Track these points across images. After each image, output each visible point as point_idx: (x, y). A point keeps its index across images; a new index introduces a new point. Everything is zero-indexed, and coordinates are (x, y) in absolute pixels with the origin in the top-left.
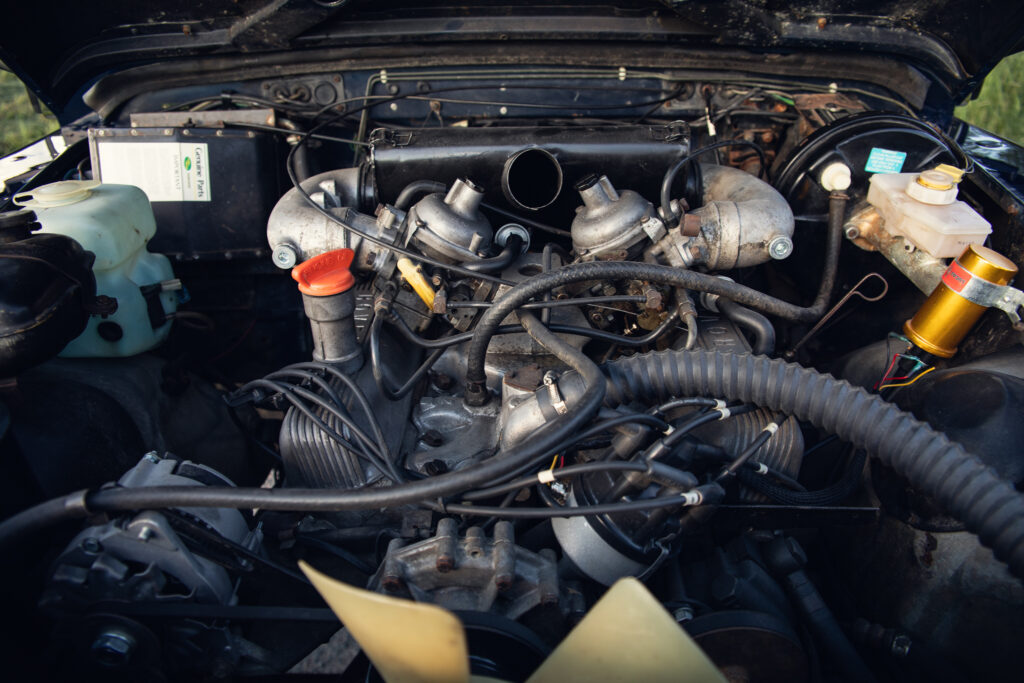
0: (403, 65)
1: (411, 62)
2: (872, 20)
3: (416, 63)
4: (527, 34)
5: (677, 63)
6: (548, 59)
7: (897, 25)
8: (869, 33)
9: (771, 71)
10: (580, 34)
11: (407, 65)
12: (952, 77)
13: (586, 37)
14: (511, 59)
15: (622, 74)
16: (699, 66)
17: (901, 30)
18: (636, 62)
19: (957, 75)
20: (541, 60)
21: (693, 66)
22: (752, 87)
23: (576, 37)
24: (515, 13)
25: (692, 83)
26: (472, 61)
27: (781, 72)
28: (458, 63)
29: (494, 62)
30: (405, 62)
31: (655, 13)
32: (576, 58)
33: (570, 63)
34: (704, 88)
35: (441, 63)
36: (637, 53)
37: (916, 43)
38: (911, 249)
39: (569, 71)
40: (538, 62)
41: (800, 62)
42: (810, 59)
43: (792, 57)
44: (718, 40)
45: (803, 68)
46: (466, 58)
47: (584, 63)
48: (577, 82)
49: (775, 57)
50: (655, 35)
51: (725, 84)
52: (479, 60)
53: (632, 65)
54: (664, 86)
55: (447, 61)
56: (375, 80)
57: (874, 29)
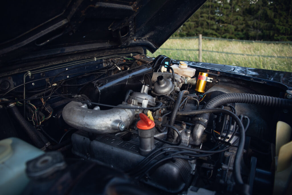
0: (40, 67)
1: (42, 66)
2: (141, 38)
3: (44, 66)
4: (82, 50)
5: (108, 54)
6: (81, 58)
7: (144, 39)
8: (141, 41)
9: (123, 53)
10: (94, 49)
11: (41, 67)
12: (154, 48)
13: (95, 49)
14: (72, 60)
15: (95, 59)
16: (112, 54)
17: (145, 40)
18: (100, 55)
19: (155, 48)
20: (79, 58)
21: (111, 54)
22: (120, 57)
23: (93, 50)
24: (79, 45)
25: (108, 59)
26: (61, 62)
27: (125, 53)
28: (57, 64)
29: (67, 61)
30: (40, 66)
31: (109, 41)
32: (87, 56)
33: (86, 58)
34: (111, 60)
35: (52, 65)
36: (100, 52)
37: (147, 42)
38: (185, 78)
39: (84, 61)
40: (78, 59)
41: (128, 50)
42: (130, 49)
43: (127, 49)
44: (119, 46)
45: (128, 51)
46: (60, 61)
47: (89, 57)
48: (85, 64)
49: (124, 49)
50: (109, 47)
51: (115, 58)
52: (63, 61)
53: (99, 56)
54: (104, 61)
55: (54, 63)
56: (26, 75)
57: (141, 40)
